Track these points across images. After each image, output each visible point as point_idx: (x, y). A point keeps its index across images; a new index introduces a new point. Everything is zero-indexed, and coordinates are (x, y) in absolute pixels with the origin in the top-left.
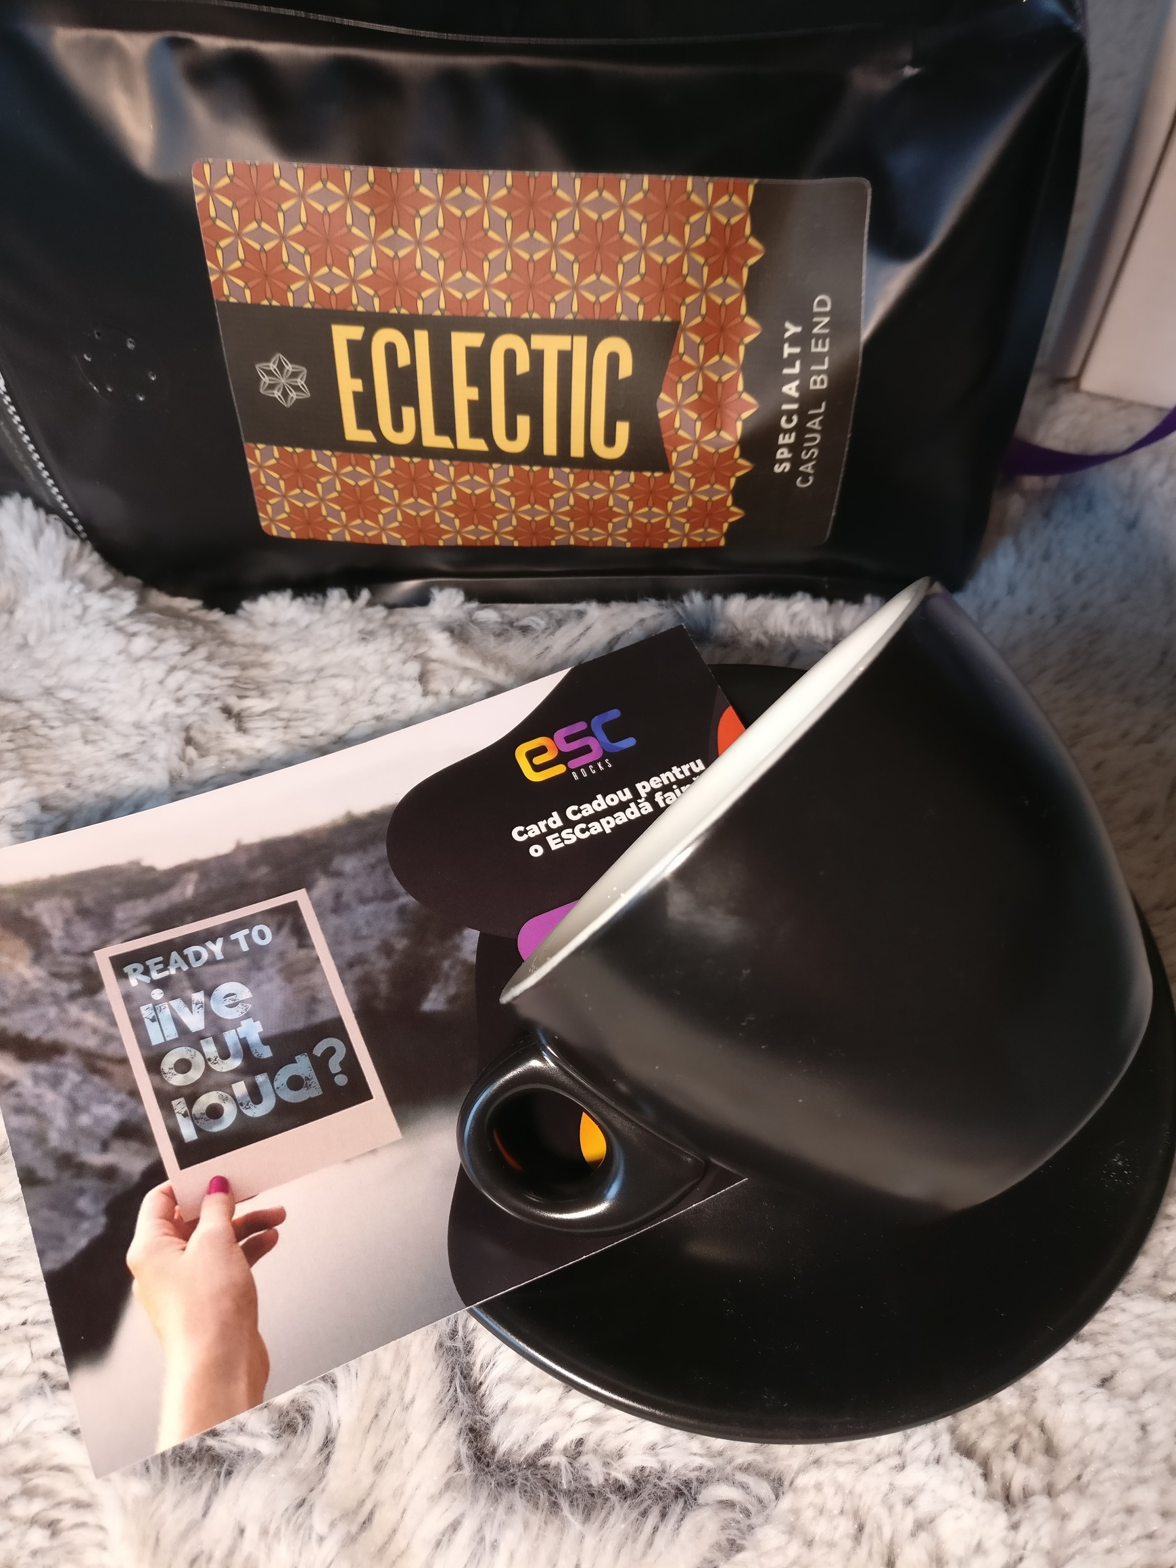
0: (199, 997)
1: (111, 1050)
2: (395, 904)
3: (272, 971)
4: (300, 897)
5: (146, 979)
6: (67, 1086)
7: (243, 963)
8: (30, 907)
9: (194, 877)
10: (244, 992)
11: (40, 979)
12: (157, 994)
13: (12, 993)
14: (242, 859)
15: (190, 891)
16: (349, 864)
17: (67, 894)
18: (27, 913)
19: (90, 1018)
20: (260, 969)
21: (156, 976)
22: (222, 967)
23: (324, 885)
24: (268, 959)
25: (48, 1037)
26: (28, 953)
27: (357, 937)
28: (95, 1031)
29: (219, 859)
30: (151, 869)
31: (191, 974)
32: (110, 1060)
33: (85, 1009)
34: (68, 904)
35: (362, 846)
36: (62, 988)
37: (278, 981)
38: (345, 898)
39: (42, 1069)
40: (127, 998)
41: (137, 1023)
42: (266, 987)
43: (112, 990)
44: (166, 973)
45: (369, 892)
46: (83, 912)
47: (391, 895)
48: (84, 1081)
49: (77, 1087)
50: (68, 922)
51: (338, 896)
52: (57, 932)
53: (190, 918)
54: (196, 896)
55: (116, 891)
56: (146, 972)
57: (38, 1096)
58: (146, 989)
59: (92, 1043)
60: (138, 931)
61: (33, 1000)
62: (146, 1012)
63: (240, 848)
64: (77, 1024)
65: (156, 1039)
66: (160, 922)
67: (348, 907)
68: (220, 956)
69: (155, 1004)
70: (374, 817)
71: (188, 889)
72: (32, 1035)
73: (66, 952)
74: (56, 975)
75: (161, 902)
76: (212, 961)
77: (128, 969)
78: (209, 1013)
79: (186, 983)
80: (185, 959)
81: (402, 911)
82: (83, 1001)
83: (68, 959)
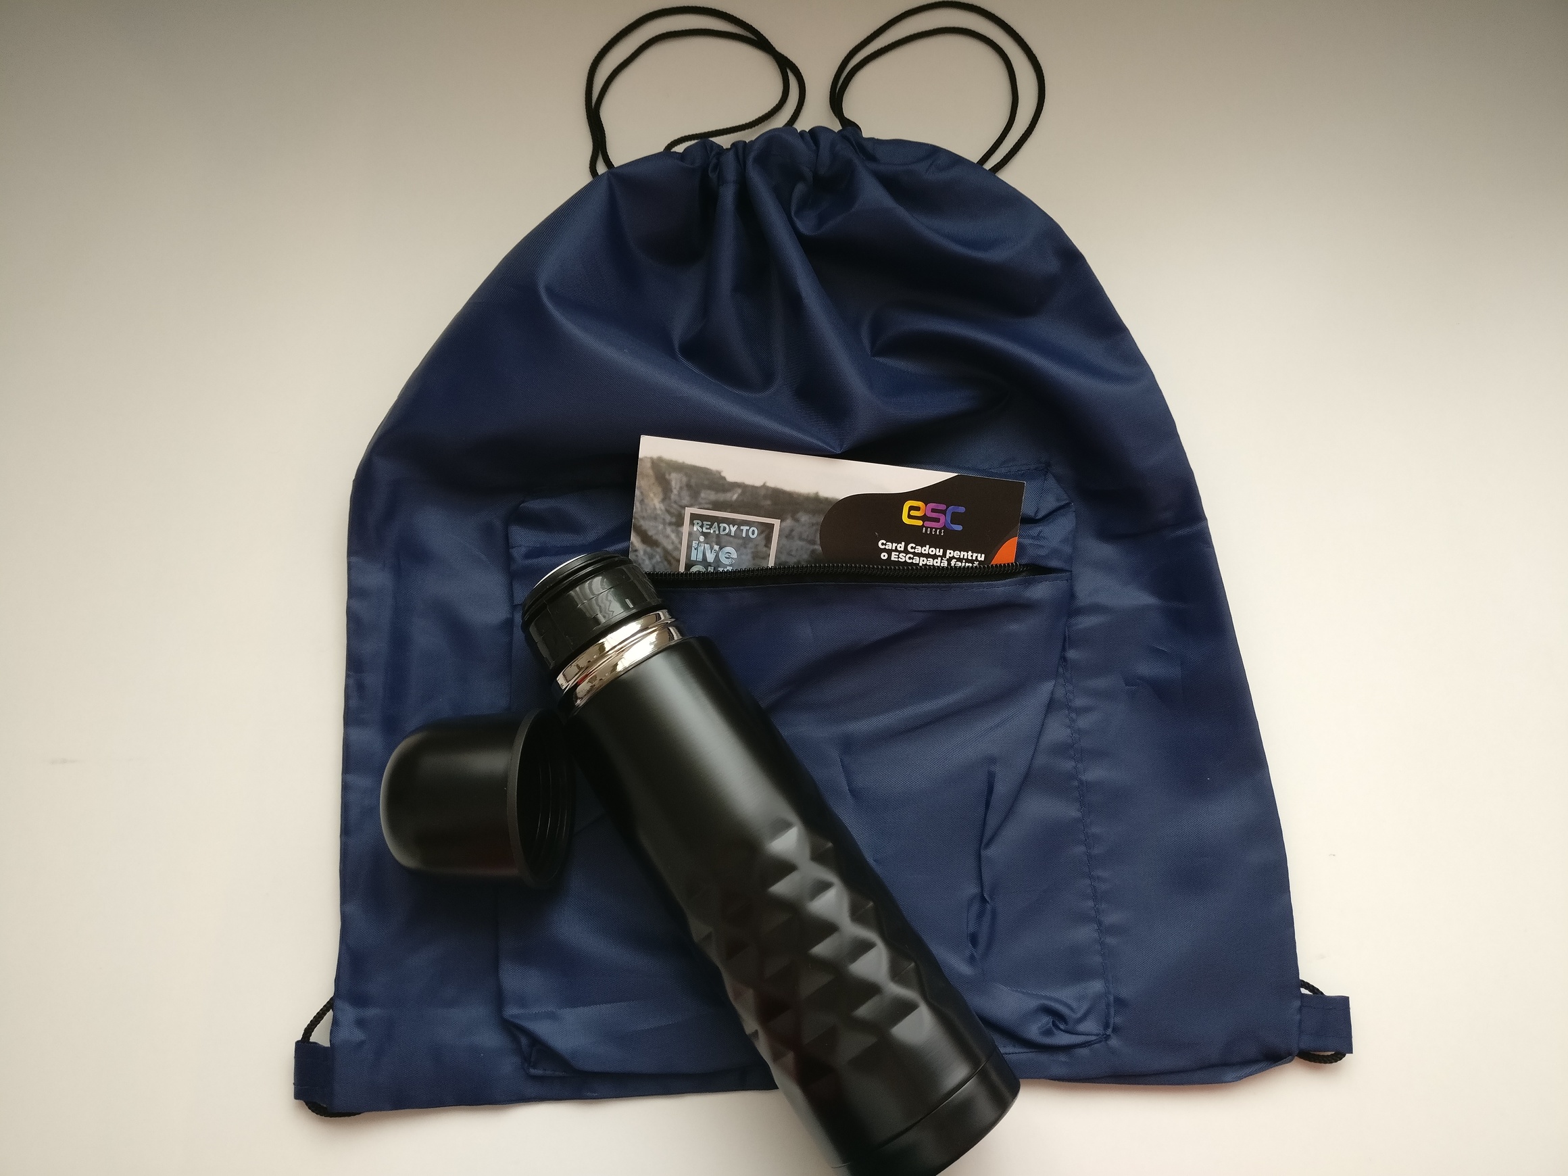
0: (716, 547)
1: (675, 554)
2: (812, 547)
3: (749, 551)
4: (776, 523)
5: (700, 529)
6: (654, 561)
7: (740, 541)
8: (670, 474)
9: (740, 491)
10: (734, 555)
11: (661, 510)
12: (702, 538)
13: (649, 511)
14: (763, 492)
15: (735, 497)
16: (804, 518)
17: (686, 474)
18: (667, 476)
19: (673, 536)
20: (745, 547)
21: (705, 530)
22: (731, 539)
23: (789, 522)
24: (751, 545)
25: (655, 537)
26: (661, 496)
27: (789, 554)
28: (673, 543)
29: (753, 487)
30: (724, 478)
31: (718, 536)
32: (674, 558)
33: (673, 532)
34: (685, 479)
35: (814, 512)
36: (668, 518)
37: (749, 557)
38: (794, 533)
39: (649, 549)
40: (690, 534)
41: (689, 547)
42: (743, 557)
43: (686, 528)
44: (709, 531)
45: (805, 536)
46: (689, 486)
47: (813, 542)
48: (661, 562)
49: (658, 563)
50: (681, 488)
51: (792, 530)
52: (675, 492)
53: (729, 510)
54: (736, 500)
55: (706, 482)
56: (702, 527)
57: (644, 560)
58: (698, 533)
59: (670, 547)
60: (706, 506)
61: (655, 518)
62: (694, 544)
63: (764, 486)
64: (668, 537)
65: (693, 558)
66: (717, 506)
67: (793, 538)
68: (733, 534)
69: (700, 542)
70: (827, 501)
71: (734, 496)
72: (650, 533)
73: (675, 502)
74: (668, 511)
75: (722, 497)
76: (729, 535)
77: (694, 521)
78: (717, 556)
79: (714, 539)
80: (719, 528)
81: (813, 551)
82: (674, 527)
83: (675, 506)
